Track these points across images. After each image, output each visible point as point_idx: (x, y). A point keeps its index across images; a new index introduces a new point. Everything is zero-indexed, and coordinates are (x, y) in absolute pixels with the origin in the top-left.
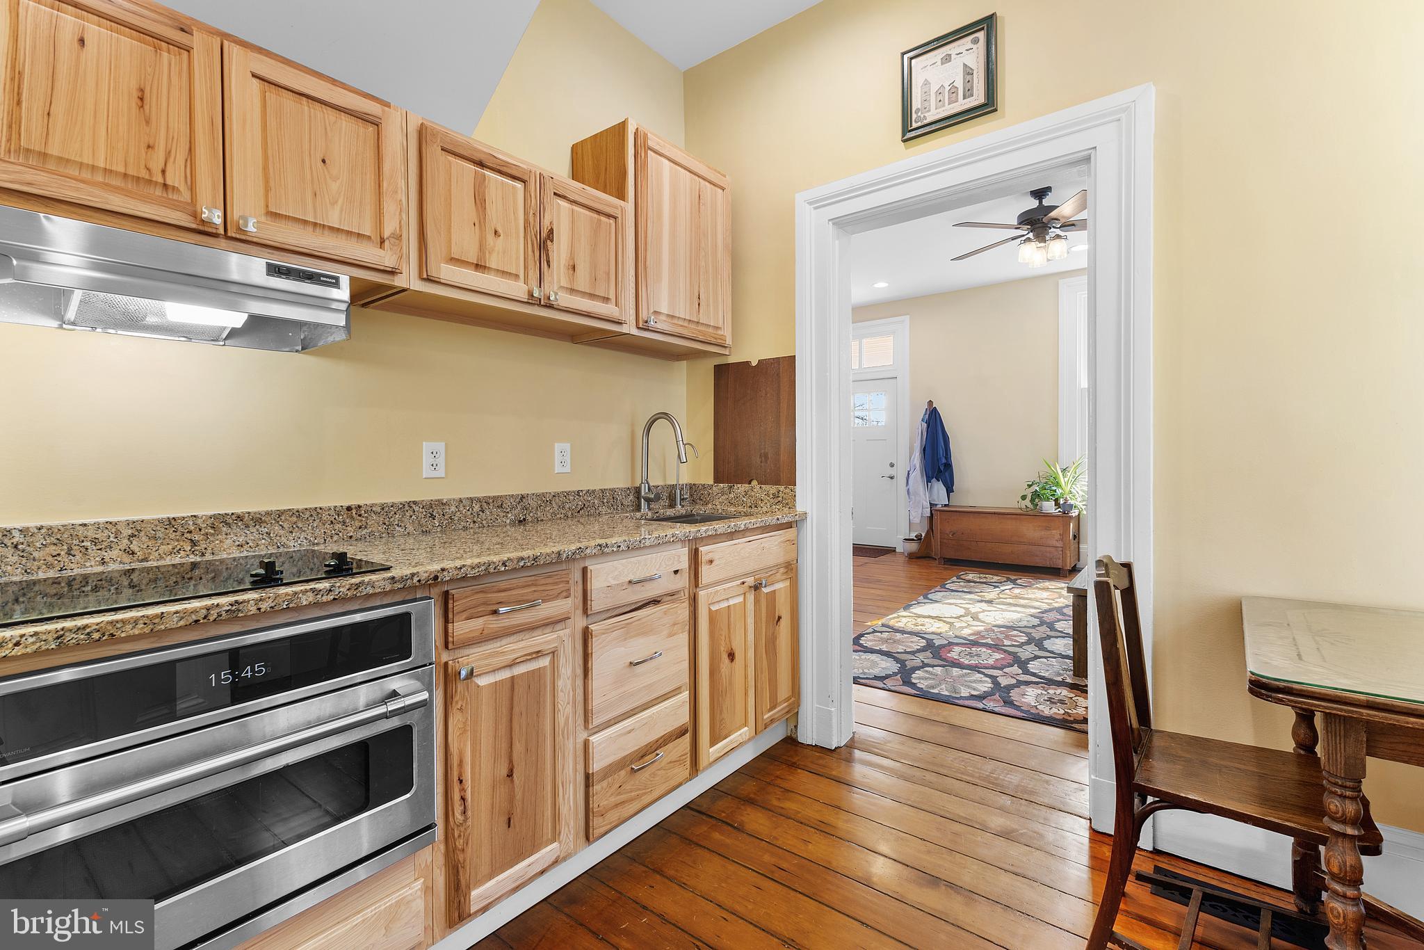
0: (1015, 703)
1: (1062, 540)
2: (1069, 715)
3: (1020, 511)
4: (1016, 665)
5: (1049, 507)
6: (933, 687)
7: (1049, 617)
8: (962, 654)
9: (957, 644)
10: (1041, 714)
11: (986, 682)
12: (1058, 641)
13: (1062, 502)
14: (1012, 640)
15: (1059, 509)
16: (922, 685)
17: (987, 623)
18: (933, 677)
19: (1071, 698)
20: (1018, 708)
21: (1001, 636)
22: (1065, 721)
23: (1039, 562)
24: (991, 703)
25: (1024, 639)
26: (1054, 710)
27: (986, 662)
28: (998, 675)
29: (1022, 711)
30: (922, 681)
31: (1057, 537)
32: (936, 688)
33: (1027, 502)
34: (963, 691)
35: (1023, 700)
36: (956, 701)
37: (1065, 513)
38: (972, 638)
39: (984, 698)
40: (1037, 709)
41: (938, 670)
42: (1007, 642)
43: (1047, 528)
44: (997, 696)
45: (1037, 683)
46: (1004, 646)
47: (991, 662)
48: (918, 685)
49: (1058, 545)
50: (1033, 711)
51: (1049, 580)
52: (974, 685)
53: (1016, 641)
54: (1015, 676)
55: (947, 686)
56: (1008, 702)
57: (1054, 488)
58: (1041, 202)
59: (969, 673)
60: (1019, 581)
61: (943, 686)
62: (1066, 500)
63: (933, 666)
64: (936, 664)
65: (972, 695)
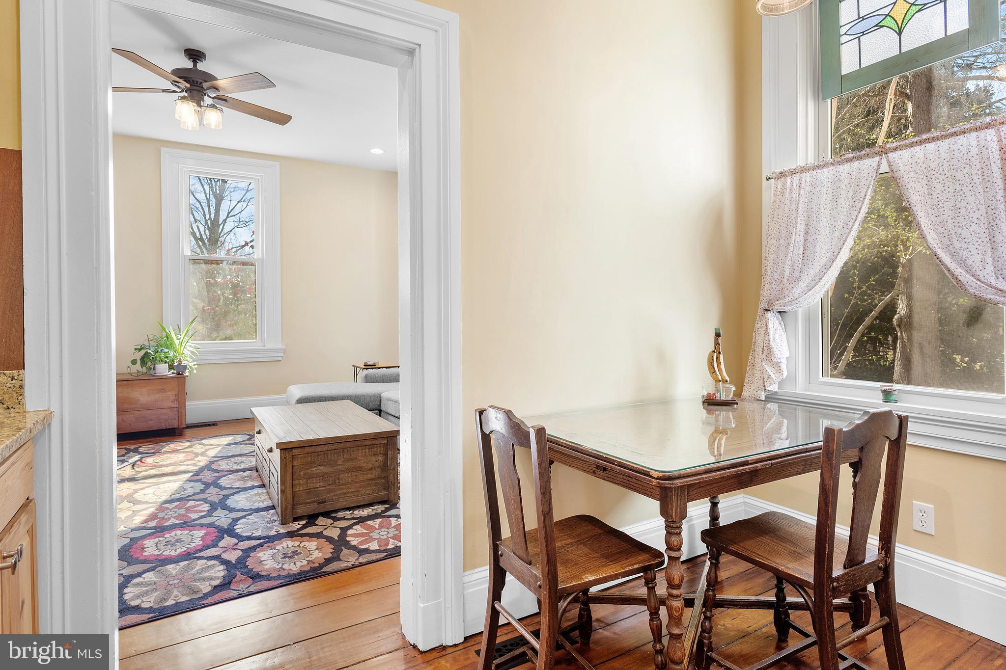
0: (262, 573)
1: (177, 400)
2: (312, 562)
3: (130, 377)
4: (225, 535)
5: (163, 369)
6: (165, 600)
7: (208, 476)
8: (160, 546)
9: (144, 537)
10: (291, 573)
11: (213, 566)
12: (236, 497)
13: (176, 364)
14: (196, 512)
15: (172, 371)
16: (148, 602)
17: (153, 503)
18: (154, 587)
19: (299, 546)
20: (268, 577)
21: (182, 511)
22: (314, 569)
23: (154, 425)
24: (241, 586)
25: (206, 507)
26: (299, 564)
27: (193, 545)
28: (219, 553)
29: (274, 579)
30: (144, 599)
31: (172, 398)
32: (168, 599)
33: (138, 366)
34: (202, 587)
35: (265, 567)
36: (205, 602)
37: (179, 374)
38: (152, 524)
39: (230, 583)
40: (284, 570)
41: (150, 576)
42: (194, 516)
43: (162, 391)
44: (239, 576)
45: (261, 545)
46: (194, 520)
47: (198, 542)
48: (144, 606)
49: (174, 406)
50: (283, 573)
51: (171, 441)
52: (206, 574)
53: (201, 511)
54: (235, 547)
55: (179, 589)
56: (255, 577)
57: (166, 350)
58: (195, 65)
59: (189, 564)
60: (141, 450)
61: (175, 592)
62: (180, 361)
63: (140, 574)
64: (140, 570)
65: (215, 587)
